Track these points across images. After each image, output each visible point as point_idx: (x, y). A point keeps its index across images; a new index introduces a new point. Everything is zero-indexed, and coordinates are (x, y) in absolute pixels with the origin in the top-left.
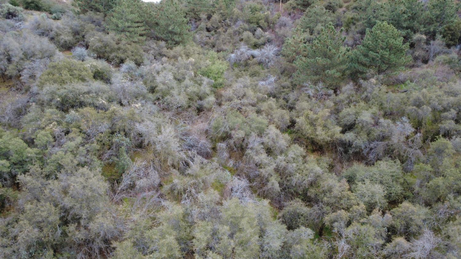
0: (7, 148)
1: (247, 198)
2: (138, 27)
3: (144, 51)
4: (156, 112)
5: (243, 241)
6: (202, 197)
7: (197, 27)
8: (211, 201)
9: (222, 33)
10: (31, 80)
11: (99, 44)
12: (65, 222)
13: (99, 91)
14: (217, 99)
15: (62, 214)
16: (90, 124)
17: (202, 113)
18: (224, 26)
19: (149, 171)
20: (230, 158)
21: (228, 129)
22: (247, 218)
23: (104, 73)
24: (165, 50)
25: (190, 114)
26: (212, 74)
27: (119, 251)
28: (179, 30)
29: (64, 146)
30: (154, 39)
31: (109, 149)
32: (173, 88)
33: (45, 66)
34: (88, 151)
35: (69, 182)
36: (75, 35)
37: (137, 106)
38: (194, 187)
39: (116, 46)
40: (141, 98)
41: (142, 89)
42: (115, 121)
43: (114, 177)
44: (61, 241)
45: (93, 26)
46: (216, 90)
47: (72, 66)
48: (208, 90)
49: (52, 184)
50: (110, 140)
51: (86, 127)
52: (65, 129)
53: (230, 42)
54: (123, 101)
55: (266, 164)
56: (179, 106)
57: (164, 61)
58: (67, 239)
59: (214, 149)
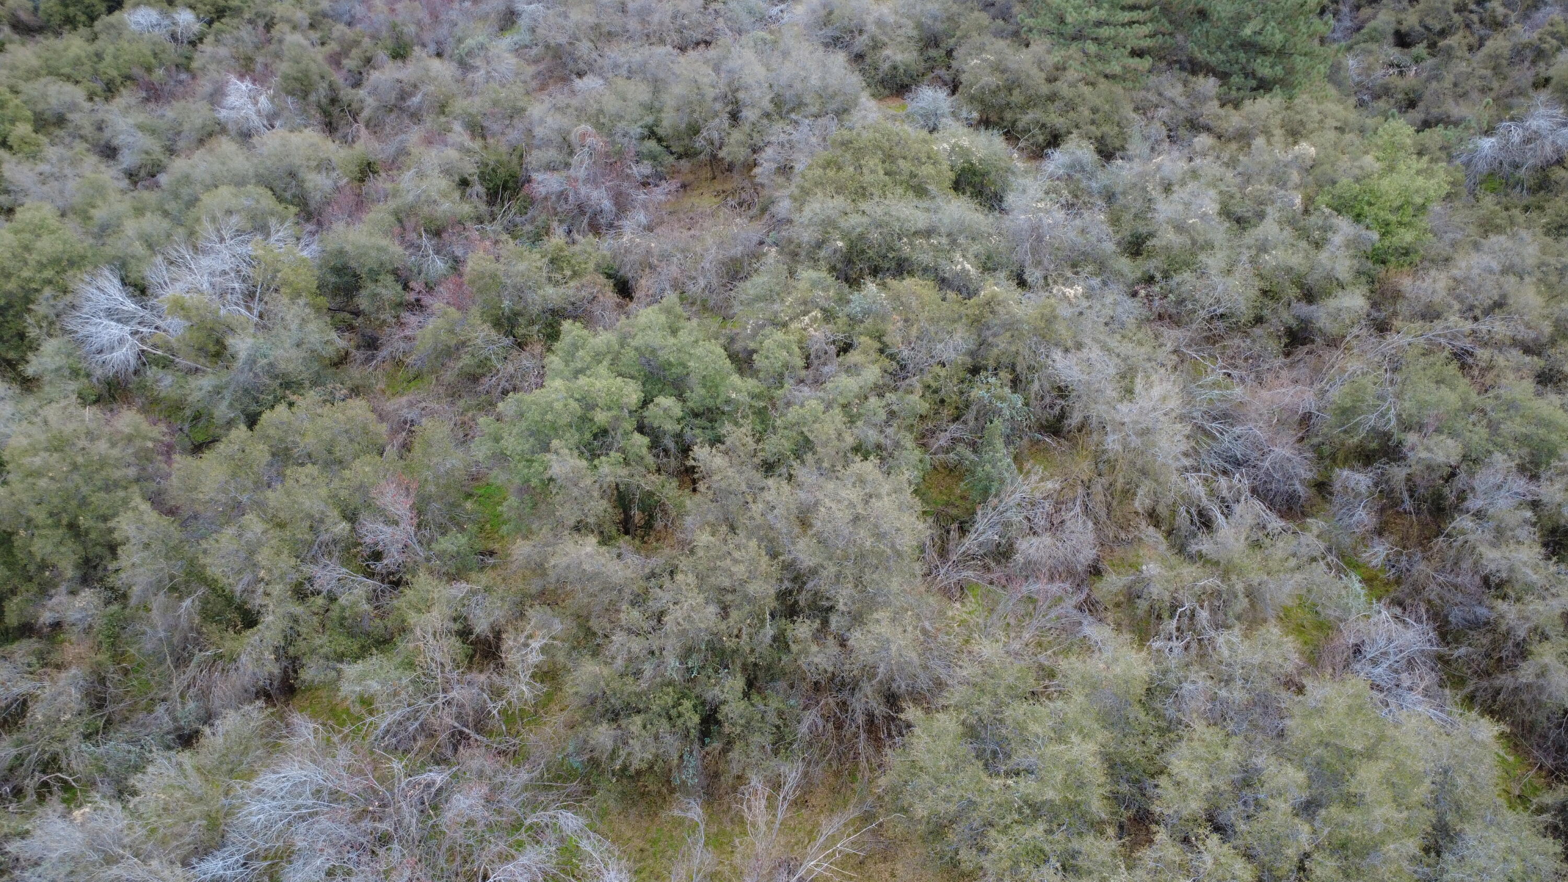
0: (685, 366)
1: (1416, 696)
2: (1131, 23)
3: (1136, 109)
4: (1131, 322)
5: (1349, 839)
6: (1231, 646)
7: (1359, 29)
8: (1263, 668)
9: (1463, 52)
10: (780, 180)
11: (991, 80)
12: (790, 610)
13: (961, 232)
14: (1375, 305)
15: (787, 584)
16: (914, 332)
17: (1301, 352)
18: (1477, 26)
19: (1067, 516)
20: (1380, 532)
21: (1393, 422)
22: (1384, 765)
23: (988, 173)
24: (1213, 107)
25: (1257, 347)
26: (1375, 209)
27: (919, 737)
28: (1279, 37)
29: (829, 385)
30: (1182, 69)
31: (956, 419)
32: (1208, 246)
33: (824, 139)
34: (892, 414)
35: (820, 495)
36: (927, 46)
37: (1070, 292)
38: (1211, 604)
39: (1045, 89)
40: (1090, 268)
41: (1099, 241)
42: (988, 333)
43: (954, 512)
44: (769, 659)
45: (984, 18)
46: (1380, 271)
47: (898, 144)
48: (1343, 267)
49: (773, 491)
50: (962, 393)
51: (899, 339)
52: (840, 336)
53: (1484, 90)
54: (1028, 271)
55: (1529, 588)
56: (1220, 311)
57: (1198, 149)
58: (785, 658)
59: (1322, 487)
